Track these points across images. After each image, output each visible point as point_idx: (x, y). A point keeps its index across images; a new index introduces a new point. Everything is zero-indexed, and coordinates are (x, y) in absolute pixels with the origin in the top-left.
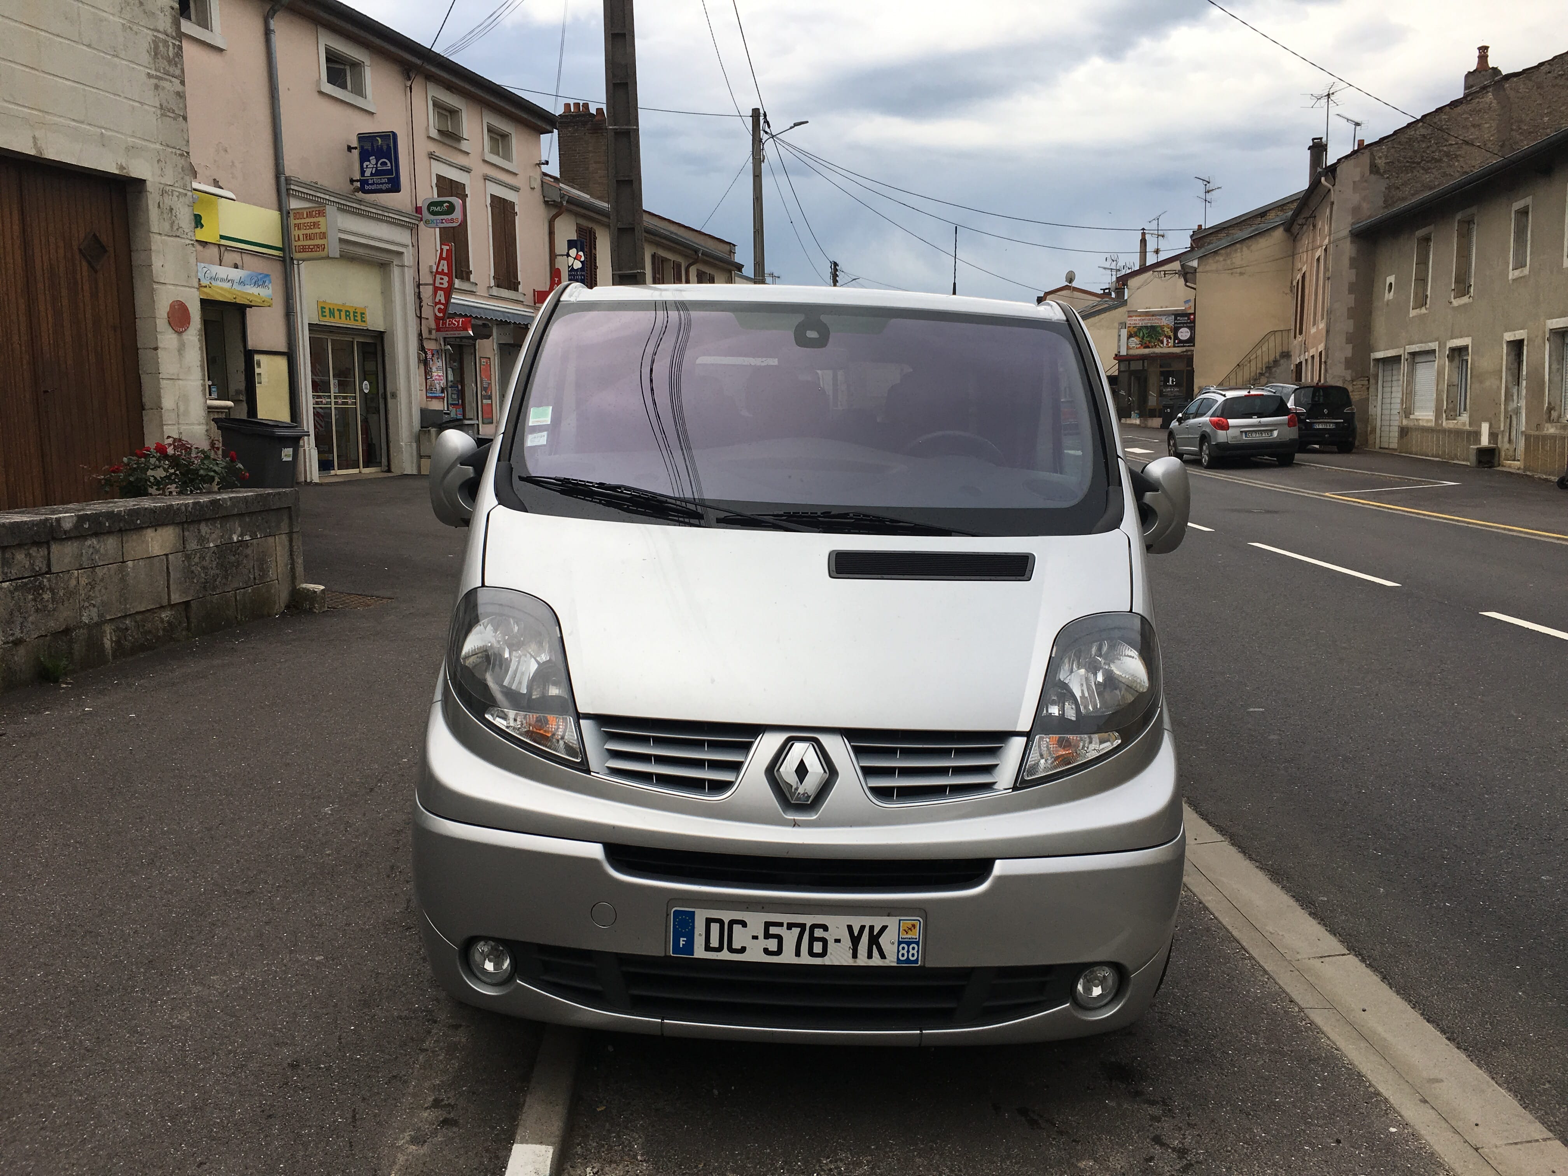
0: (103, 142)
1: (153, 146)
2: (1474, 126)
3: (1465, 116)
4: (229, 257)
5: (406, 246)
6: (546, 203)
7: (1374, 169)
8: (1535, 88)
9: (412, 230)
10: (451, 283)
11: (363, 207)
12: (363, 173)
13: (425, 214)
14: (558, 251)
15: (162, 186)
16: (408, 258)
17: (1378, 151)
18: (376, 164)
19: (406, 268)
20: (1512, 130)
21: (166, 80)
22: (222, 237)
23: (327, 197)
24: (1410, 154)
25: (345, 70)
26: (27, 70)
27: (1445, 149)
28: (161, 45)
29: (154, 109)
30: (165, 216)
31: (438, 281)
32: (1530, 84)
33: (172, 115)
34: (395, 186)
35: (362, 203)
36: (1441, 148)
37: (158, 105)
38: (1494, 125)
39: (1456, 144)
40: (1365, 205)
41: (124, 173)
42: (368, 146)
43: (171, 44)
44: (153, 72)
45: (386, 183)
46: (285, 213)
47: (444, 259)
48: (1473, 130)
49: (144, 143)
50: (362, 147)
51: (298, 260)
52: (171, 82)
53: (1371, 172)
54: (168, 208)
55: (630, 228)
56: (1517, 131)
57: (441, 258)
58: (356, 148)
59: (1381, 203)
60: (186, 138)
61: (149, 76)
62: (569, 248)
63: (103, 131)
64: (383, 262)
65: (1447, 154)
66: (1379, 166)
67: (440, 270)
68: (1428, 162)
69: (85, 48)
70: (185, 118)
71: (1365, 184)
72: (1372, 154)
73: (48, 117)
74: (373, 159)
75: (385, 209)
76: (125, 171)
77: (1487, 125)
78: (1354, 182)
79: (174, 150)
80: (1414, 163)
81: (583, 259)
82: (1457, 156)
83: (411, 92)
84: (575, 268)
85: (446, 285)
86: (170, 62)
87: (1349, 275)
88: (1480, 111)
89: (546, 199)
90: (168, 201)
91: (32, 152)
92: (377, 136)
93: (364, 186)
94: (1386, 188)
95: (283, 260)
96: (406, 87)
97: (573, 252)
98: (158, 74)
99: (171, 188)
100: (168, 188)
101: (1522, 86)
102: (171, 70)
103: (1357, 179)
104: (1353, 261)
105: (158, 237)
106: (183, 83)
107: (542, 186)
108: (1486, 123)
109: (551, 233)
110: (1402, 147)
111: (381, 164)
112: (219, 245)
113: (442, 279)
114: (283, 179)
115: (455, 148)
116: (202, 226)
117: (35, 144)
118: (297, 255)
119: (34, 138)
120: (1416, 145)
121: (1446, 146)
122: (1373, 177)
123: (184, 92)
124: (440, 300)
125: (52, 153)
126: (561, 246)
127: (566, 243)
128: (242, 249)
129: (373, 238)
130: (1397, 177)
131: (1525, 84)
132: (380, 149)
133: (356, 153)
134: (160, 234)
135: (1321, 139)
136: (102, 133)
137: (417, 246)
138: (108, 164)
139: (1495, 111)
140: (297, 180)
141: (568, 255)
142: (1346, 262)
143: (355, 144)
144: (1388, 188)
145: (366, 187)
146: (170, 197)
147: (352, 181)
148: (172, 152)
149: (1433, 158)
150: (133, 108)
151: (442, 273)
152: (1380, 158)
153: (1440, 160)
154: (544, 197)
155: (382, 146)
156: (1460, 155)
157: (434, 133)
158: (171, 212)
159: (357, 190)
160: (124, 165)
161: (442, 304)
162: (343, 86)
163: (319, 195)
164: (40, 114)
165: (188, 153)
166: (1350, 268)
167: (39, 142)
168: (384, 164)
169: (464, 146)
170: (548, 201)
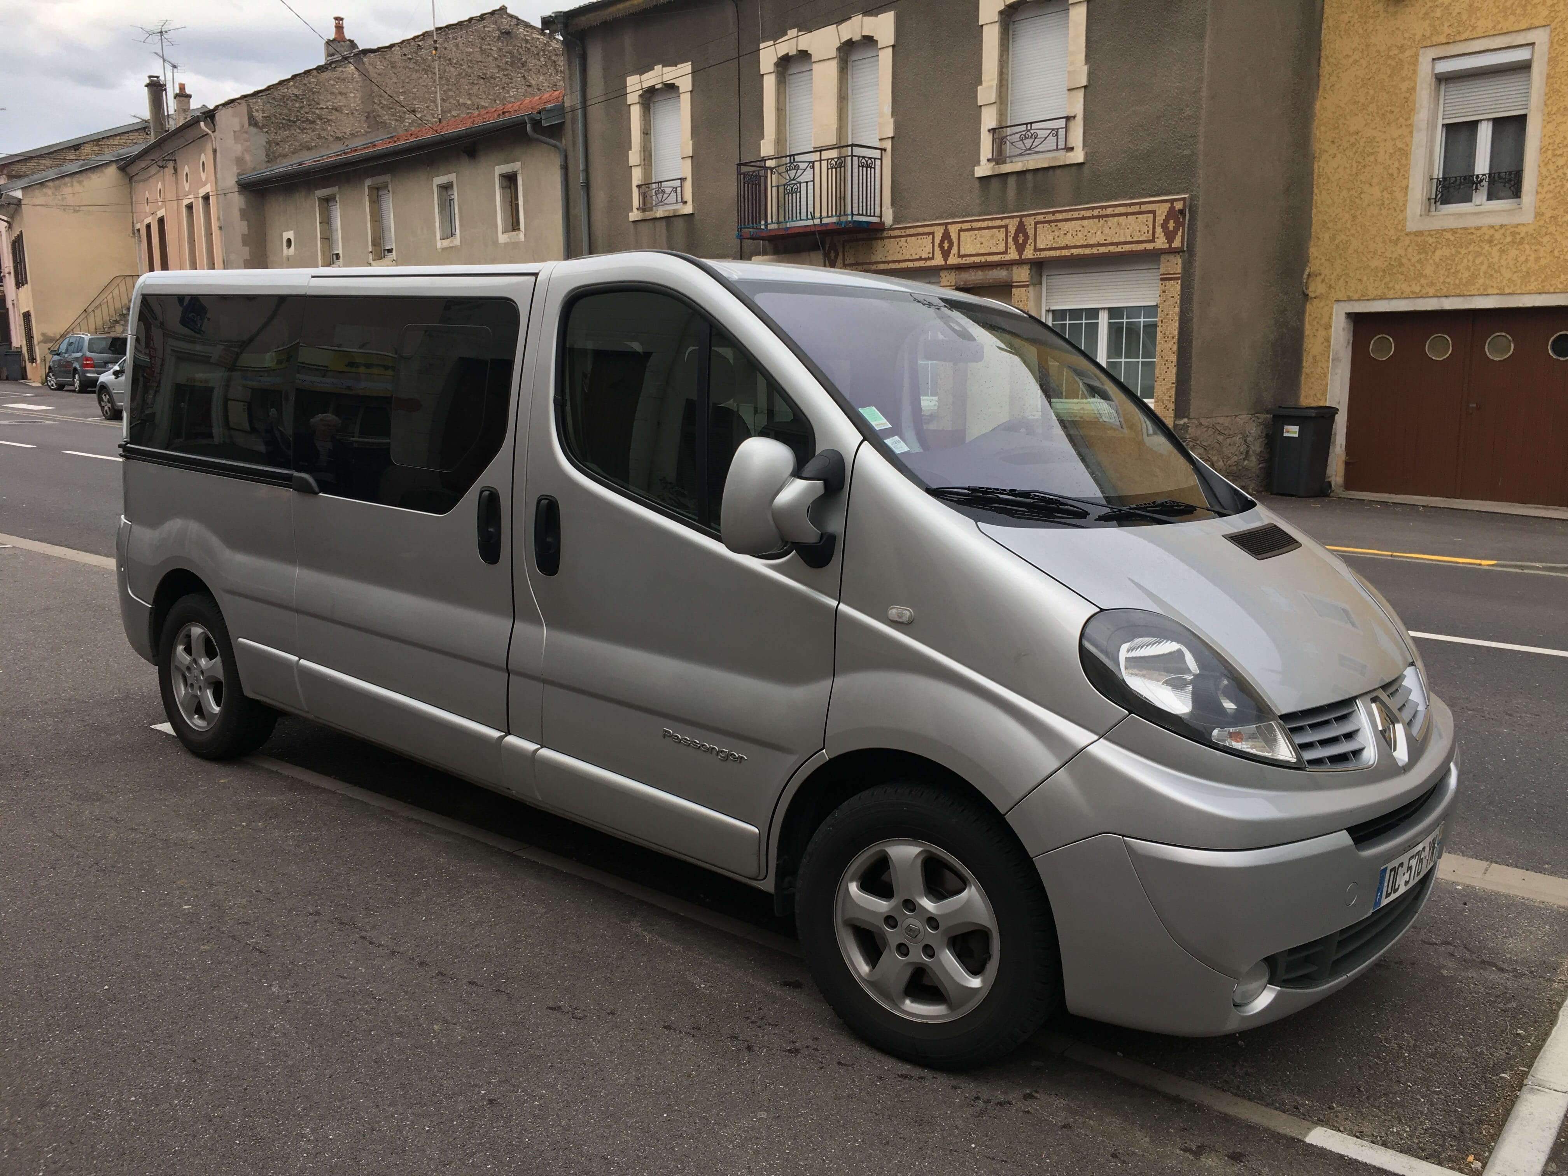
2: (340, 93)
3: (332, 82)
7: (252, 121)
8: (389, 67)
17: (254, 103)
20: (374, 103)
24: (285, 111)
27: (317, 111)
32: (385, 63)
36: (313, 110)
38: (359, 95)
39: (327, 108)
40: (248, 157)
48: (339, 97)
53: (250, 125)
56: (378, 105)
59: (264, 158)
65: (320, 117)
66: (257, 119)
68: (303, 122)
71: (246, 136)
72: (248, 105)
77: (352, 95)
78: (235, 132)
80: (290, 121)
82: (328, 121)
87: (241, 227)
88: (344, 80)
94: (266, 142)
101: (379, 63)
103: (237, 129)
104: (244, 214)
108: (351, 92)
110: (276, 103)
120: (290, 104)
121: (317, 108)
122: (253, 130)
130: (276, 133)
131: (381, 62)
135: (158, 77)
139: (357, 82)
142: (236, 214)
144: (268, 142)
149: (307, 120)
152: (257, 111)
153: (313, 122)
156: (331, 120)
166: (242, 219)
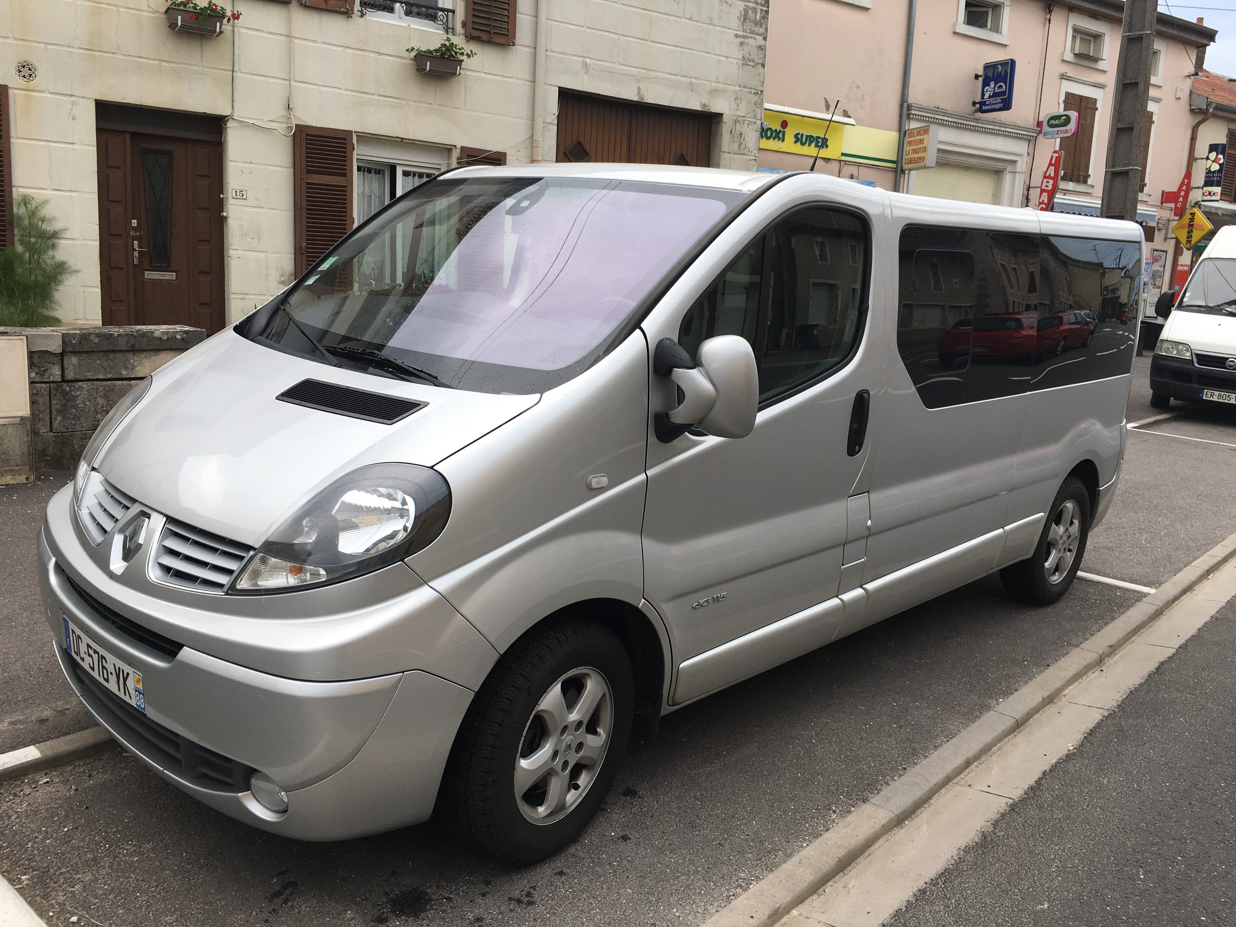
0: (692, 87)
1: (732, 88)
4: (848, 170)
5: (1020, 155)
6: (1192, 111)
9: (1029, 141)
10: (1055, 186)
11: (979, 125)
12: (983, 97)
13: (1046, 128)
14: (1197, 154)
15: (735, 118)
16: (1022, 165)
18: (994, 88)
19: (1018, 174)
21: (751, 38)
22: (843, 154)
23: (946, 118)
25: (987, 12)
26: (640, 41)
28: (750, 12)
29: (736, 61)
30: (735, 139)
31: (1045, 184)
33: (752, 64)
34: (1007, 105)
35: (979, 121)
37: (741, 57)
41: (706, 109)
42: (990, 74)
43: (759, 10)
44: (741, 33)
45: (1000, 103)
46: (903, 133)
47: (1052, 165)
49: (725, 86)
50: (986, 75)
51: (910, 170)
52: (755, 39)
54: (739, 133)
55: (1129, 128)
57: (1050, 164)
58: (981, 76)
60: (762, 80)
61: (737, 36)
62: (1210, 152)
63: (693, 80)
64: (997, 169)
67: (1047, 175)
69: (688, 21)
70: (763, 65)
73: (651, 73)
74: (992, 84)
75: (1002, 125)
76: (706, 108)
79: (750, 90)
81: (1221, 161)
83: (1049, 23)
84: (1212, 170)
85: (1050, 188)
86: (756, 24)
89: (1192, 108)
90: (739, 127)
91: (635, 98)
92: (998, 64)
93: (982, 107)
95: (895, 170)
96: (1046, 19)
97: (1213, 155)
98: (745, 34)
99: (743, 118)
100: (740, 118)
102: (756, 30)
105: (727, 155)
106: (765, 39)
107: (1190, 95)
109: (1193, 139)
111: (998, 88)
112: (840, 161)
113: (1048, 182)
114: (905, 105)
115: (1092, 68)
116: (827, 146)
117: (639, 93)
118: (906, 167)
119: (639, 88)
123: (765, 46)
124: (1043, 201)
125: (650, 99)
126: (1202, 149)
127: (1208, 147)
128: (860, 163)
129: (983, 149)
132: (999, 75)
133: (981, 79)
134: (729, 153)
136: (692, 82)
137: (1032, 156)
138: (694, 105)
140: (920, 106)
141: (1207, 158)
143: (981, 72)
145: (984, 108)
146: (742, 125)
147: (974, 104)
148: (748, 92)
150: (720, 61)
151: (1049, 177)
154: (1190, 105)
155: (1001, 72)
157: (1069, 57)
158: (741, 136)
159: (976, 111)
160: (707, 104)
161: (1045, 204)
162: (983, 25)
163: (938, 117)
164: (645, 71)
165: (762, 92)
167: (641, 92)
168: (1001, 87)
169: (1101, 65)
170: (1193, 110)
